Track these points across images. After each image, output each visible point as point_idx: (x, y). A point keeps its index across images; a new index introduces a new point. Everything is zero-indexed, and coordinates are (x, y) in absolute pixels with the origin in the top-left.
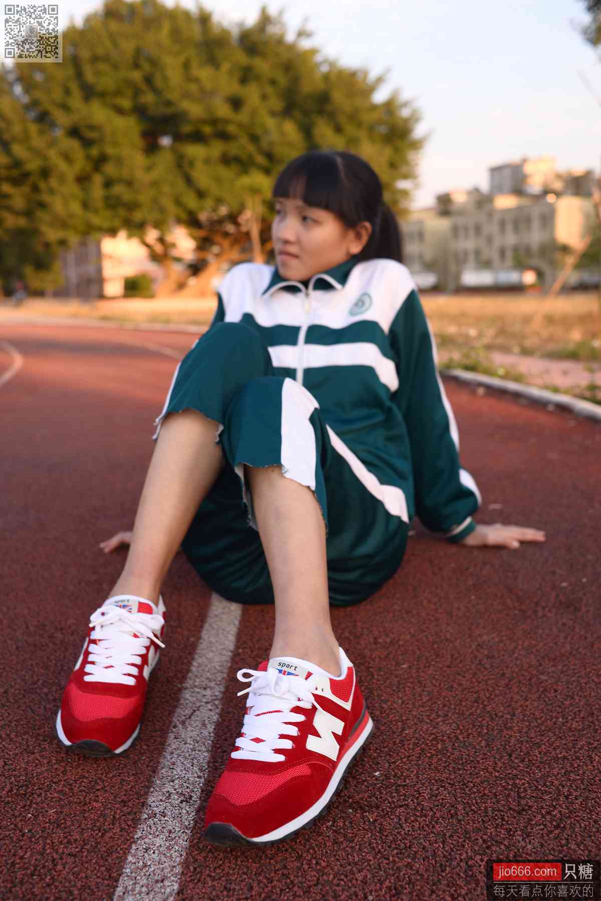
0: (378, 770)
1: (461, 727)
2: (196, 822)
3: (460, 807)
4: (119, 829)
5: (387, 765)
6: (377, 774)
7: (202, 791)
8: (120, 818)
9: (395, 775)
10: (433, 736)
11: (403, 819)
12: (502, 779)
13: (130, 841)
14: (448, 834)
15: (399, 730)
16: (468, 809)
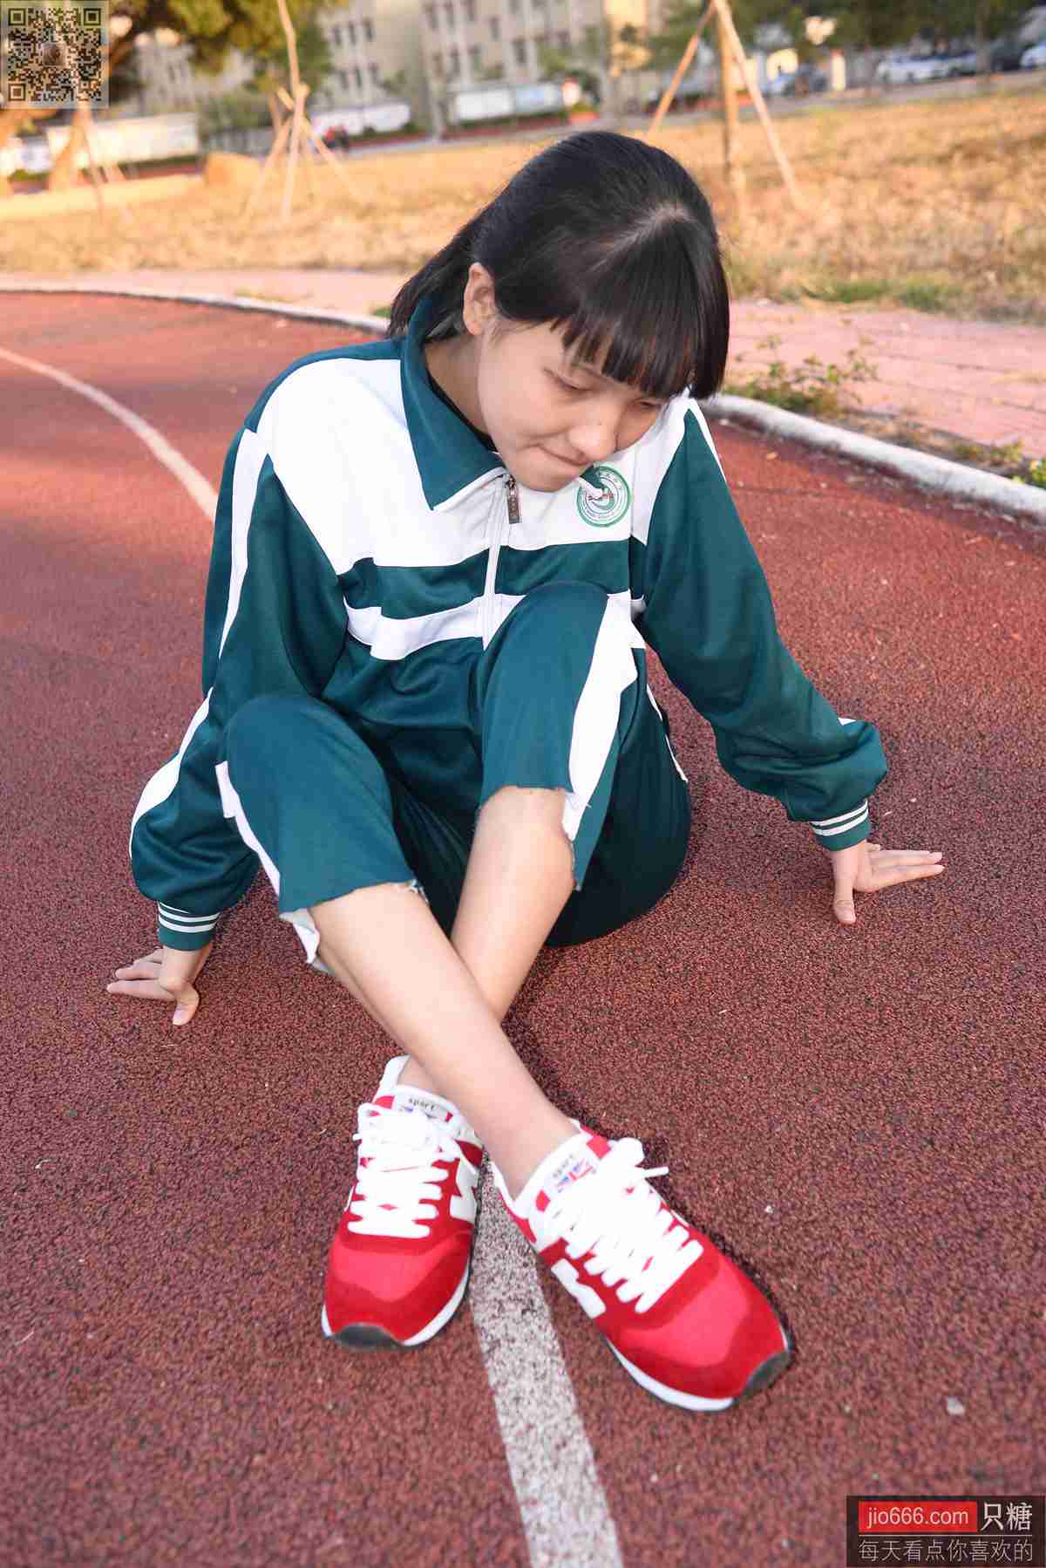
0: (767, 1203)
1: (849, 1108)
2: (562, 1343)
3: (902, 1242)
4: (461, 1379)
5: (775, 1192)
6: (768, 1209)
7: (543, 1288)
8: (452, 1359)
9: (793, 1207)
10: (816, 1130)
11: (836, 1277)
12: (936, 1185)
13: (488, 1393)
14: (904, 1289)
15: (767, 1129)
16: (913, 1244)
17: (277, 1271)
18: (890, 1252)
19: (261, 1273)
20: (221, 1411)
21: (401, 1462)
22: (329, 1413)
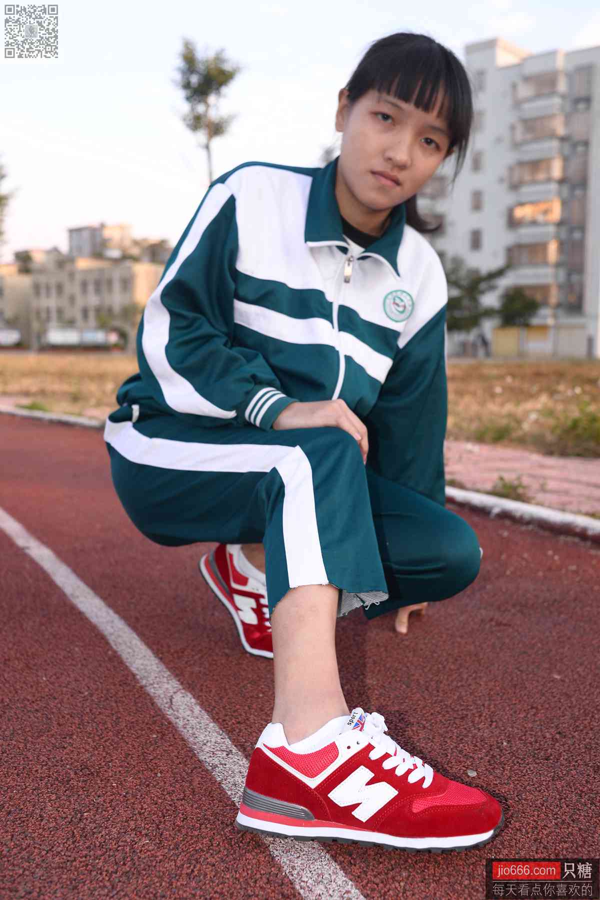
17: (74, 746)
18: (419, 726)
19: (64, 748)
20: (56, 799)
21: (174, 811)
22: (125, 796)
